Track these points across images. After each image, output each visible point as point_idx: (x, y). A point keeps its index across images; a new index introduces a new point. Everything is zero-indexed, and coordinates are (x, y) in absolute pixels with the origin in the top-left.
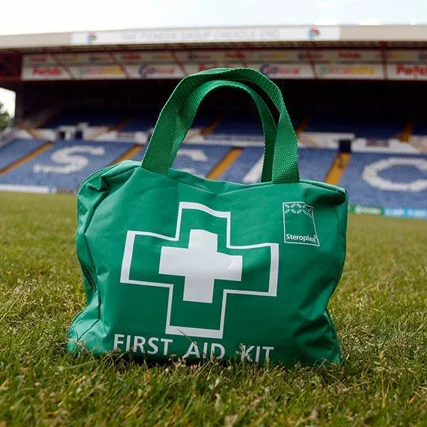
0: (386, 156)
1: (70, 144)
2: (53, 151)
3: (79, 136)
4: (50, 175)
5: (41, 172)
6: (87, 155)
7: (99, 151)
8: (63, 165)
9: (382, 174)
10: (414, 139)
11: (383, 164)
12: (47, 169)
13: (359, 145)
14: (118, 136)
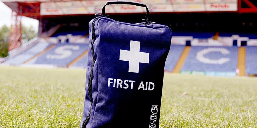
0: (207, 47)
1: (63, 45)
2: (55, 49)
3: (67, 41)
4: (54, 60)
5: (50, 59)
6: (71, 50)
7: (76, 48)
8: (60, 55)
9: (205, 56)
10: (220, 39)
11: (205, 51)
12: (53, 57)
13: (195, 42)
14: (86, 40)
